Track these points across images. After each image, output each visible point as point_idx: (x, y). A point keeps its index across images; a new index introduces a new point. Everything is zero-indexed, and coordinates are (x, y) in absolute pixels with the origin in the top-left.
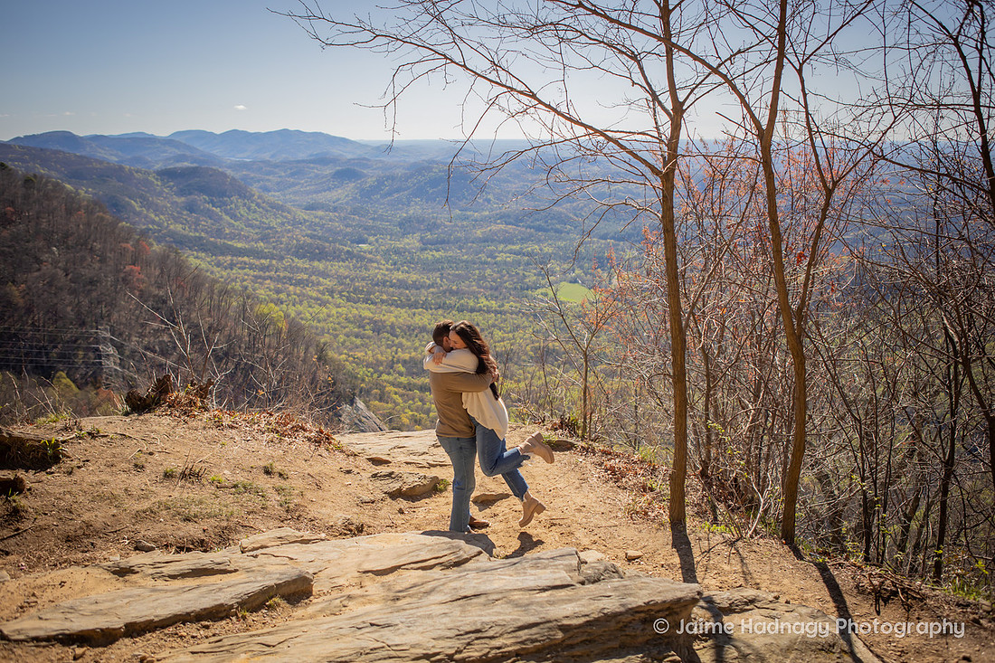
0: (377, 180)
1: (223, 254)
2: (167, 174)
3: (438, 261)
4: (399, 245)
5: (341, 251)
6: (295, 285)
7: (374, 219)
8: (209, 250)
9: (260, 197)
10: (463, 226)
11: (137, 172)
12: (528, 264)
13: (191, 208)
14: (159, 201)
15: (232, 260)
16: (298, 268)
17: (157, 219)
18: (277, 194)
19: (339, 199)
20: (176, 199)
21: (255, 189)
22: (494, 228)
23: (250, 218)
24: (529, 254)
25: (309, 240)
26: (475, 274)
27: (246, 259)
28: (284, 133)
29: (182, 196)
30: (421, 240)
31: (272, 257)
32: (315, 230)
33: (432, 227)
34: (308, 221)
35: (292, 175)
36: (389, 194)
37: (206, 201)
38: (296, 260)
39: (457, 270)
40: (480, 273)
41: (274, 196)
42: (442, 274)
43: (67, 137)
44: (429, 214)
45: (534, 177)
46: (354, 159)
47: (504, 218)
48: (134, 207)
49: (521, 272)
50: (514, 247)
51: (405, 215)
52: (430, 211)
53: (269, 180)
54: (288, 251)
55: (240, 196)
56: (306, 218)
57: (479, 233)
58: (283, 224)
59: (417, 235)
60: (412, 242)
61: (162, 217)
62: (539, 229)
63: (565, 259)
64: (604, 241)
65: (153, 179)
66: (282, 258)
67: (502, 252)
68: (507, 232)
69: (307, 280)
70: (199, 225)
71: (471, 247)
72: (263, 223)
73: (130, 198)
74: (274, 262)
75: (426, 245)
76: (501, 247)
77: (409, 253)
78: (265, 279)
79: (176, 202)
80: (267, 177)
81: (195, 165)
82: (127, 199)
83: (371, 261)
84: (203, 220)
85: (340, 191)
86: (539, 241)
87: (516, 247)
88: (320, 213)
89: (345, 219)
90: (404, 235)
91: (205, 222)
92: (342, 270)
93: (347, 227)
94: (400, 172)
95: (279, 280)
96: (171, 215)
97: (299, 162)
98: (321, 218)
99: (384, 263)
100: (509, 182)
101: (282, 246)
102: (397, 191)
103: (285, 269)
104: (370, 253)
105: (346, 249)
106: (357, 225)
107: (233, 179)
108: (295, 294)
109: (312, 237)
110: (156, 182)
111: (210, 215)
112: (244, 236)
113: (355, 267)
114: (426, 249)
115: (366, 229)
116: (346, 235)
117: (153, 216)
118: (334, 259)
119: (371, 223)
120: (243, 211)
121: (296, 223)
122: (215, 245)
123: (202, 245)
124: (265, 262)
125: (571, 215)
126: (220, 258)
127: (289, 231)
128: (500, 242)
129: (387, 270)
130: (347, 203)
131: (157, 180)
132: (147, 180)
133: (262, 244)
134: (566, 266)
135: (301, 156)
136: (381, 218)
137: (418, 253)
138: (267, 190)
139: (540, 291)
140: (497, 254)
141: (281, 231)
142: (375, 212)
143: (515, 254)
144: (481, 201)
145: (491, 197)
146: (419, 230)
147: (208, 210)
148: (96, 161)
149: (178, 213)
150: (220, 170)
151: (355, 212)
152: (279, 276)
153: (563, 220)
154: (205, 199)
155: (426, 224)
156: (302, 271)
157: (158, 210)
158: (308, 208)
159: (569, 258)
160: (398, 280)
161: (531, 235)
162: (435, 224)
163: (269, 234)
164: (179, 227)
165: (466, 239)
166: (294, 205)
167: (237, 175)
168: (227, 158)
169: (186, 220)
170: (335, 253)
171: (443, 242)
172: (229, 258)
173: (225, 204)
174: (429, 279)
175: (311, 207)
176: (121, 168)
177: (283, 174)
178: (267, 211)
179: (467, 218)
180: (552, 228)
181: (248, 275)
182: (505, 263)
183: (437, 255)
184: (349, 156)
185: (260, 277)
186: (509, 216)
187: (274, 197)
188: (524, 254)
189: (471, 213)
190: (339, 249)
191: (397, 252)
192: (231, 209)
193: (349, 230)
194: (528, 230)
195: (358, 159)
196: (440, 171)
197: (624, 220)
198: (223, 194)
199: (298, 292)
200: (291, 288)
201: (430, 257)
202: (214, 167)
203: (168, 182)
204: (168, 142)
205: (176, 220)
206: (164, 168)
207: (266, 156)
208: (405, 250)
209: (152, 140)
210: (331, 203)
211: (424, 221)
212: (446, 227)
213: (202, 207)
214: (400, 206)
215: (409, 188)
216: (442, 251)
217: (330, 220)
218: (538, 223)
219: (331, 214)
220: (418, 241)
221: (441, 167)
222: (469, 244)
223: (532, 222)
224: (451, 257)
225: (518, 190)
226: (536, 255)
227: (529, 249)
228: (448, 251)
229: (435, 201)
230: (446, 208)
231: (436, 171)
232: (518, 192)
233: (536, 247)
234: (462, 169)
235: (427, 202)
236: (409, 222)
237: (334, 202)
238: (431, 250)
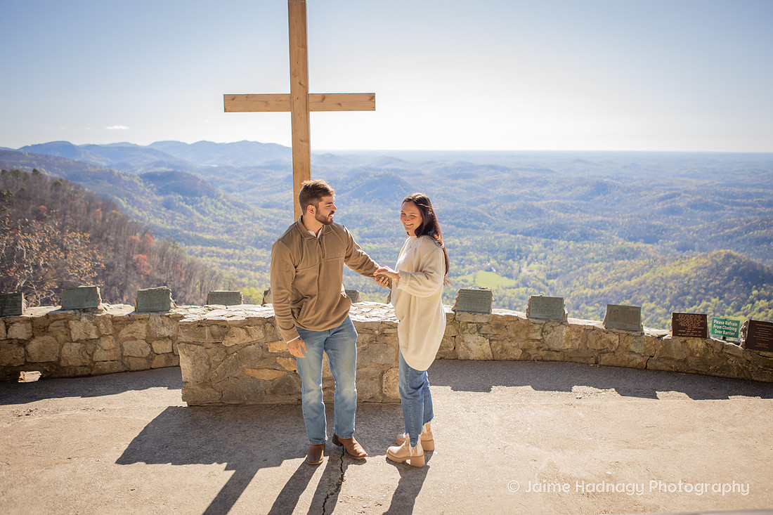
1: (194, 244)
2: (149, 177)
3: (374, 252)
6: (255, 271)
8: (183, 240)
9: (225, 197)
10: (395, 223)
11: (124, 175)
13: (168, 205)
14: (142, 200)
15: (202, 250)
16: (257, 257)
17: (140, 214)
18: (238, 194)
19: (290, 199)
20: (155, 197)
21: (220, 190)
23: (217, 214)
24: (451, 247)
25: (266, 234)
27: (213, 248)
28: (244, 144)
29: (161, 195)
30: (360, 234)
31: (236, 247)
32: (271, 225)
33: (369, 223)
34: (265, 217)
35: (251, 178)
37: (180, 200)
38: (255, 249)
39: (391, 259)
41: (235, 196)
43: (66, 147)
44: (366, 212)
48: (121, 204)
51: (346, 213)
52: (367, 210)
53: (232, 183)
54: (249, 242)
55: (209, 196)
56: (263, 214)
58: (244, 219)
59: (356, 230)
61: (144, 212)
62: (459, 225)
63: (481, 251)
64: (514, 236)
65: (137, 182)
66: (243, 248)
69: (264, 267)
70: (174, 220)
72: (228, 218)
73: (118, 196)
74: (237, 251)
75: (364, 238)
78: (229, 265)
79: (155, 200)
80: (231, 180)
81: (171, 170)
82: (116, 198)
84: (178, 216)
85: (291, 192)
86: (459, 236)
88: (275, 210)
91: (180, 218)
94: (341, 177)
95: (241, 266)
96: (152, 211)
97: (256, 167)
98: (276, 215)
100: (433, 185)
101: (243, 238)
103: (247, 257)
107: (203, 181)
108: (255, 278)
109: (268, 230)
110: (139, 184)
111: (184, 211)
112: (212, 229)
114: (364, 242)
117: (137, 211)
120: (211, 208)
121: (255, 219)
122: (188, 237)
123: (177, 236)
124: (231, 251)
125: (486, 214)
126: (193, 247)
127: (249, 225)
131: (140, 182)
132: (132, 181)
133: (227, 236)
134: (482, 257)
135: (259, 163)
138: (230, 191)
139: (460, 278)
141: (243, 226)
146: (357, 225)
147: (182, 207)
148: (91, 165)
149: (158, 209)
150: (192, 174)
152: (241, 263)
153: (479, 218)
154: (179, 198)
155: (364, 220)
156: (261, 259)
157: (141, 206)
158: (263, 207)
159: (485, 250)
161: (452, 231)
162: (371, 220)
163: (233, 228)
164: (158, 221)
165: (397, 233)
166: (253, 204)
167: (206, 179)
168: (197, 165)
169: (164, 215)
171: (378, 236)
172: (200, 247)
173: (196, 202)
175: (267, 206)
176: (111, 172)
177: (244, 178)
178: (231, 208)
180: (470, 225)
181: (216, 262)
183: (374, 246)
185: (225, 264)
187: (237, 196)
192: (201, 206)
194: (450, 226)
196: (375, 176)
197: (531, 218)
198: (194, 194)
199: (258, 277)
200: (252, 273)
201: (367, 248)
202: (188, 172)
203: (149, 183)
204: (149, 150)
205: (156, 215)
206: (146, 172)
207: (229, 163)
209: (135, 148)
210: (284, 203)
211: (361, 218)
212: (380, 223)
213: (177, 205)
214: (342, 205)
215: (349, 190)
216: (378, 243)
217: (283, 217)
218: (458, 220)
219: (284, 211)
220: (357, 235)
221: (376, 173)
222: (401, 238)
223: (453, 220)
224: (385, 248)
225: (441, 192)
226: (457, 247)
227: (451, 242)
228: (382, 243)
229: (371, 201)
230: (381, 207)
231: (373, 176)
232: (440, 194)
233: (457, 240)
234: (393, 175)
235: (364, 202)
236: (350, 218)
237: (286, 202)
238: (368, 243)
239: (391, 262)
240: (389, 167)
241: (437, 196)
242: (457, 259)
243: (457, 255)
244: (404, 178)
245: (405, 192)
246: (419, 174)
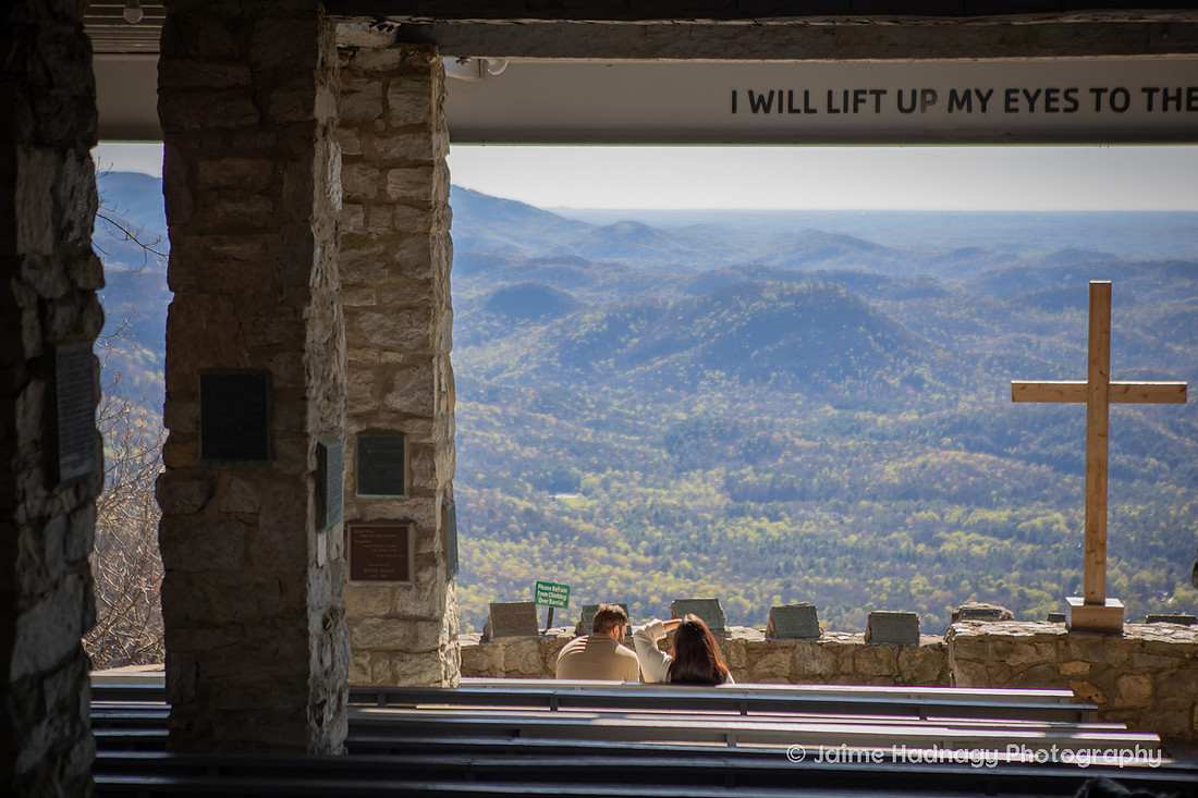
0: (609, 320)
3: (774, 548)
4: (667, 498)
5: (508, 510)
7: (597, 425)
10: (845, 452)
12: (1033, 564)
19: (499, 370)
22: (934, 458)
24: (1033, 537)
26: (880, 589)
30: (729, 486)
33: (761, 451)
36: (641, 357)
39: (830, 573)
40: (895, 586)
42: (787, 585)
44: (749, 415)
45: (1050, 318)
46: (544, 260)
47: (964, 431)
49: (1015, 589)
50: (991, 515)
51: (683, 416)
52: (752, 407)
57: (891, 472)
59: (717, 473)
60: (702, 490)
67: (957, 526)
68: (970, 470)
71: (869, 512)
75: (741, 499)
76: (955, 513)
77: (696, 522)
83: (590, 540)
84: (142, 417)
85: (505, 346)
87: (1000, 516)
89: (519, 421)
90: (680, 471)
92: (510, 564)
93: (523, 443)
94: (669, 297)
99: (625, 546)
102: (664, 349)
104: (588, 517)
105: (523, 504)
106: (551, 440)
113: (546, 555)
114: (741, 513)
115: (578, 450)
116: (520, 466)
118: (489, 532)
119: (588, 435)
128: (954, 499)
129: (635, 566)
130: (525, 379)
136: (617, 423)
137: (720, 523)
140: (942, 534)
142: (601, 406)
143: (995, 533)
144: (895, 382)
145: (923, 370)
146: (721, 458)
151: (545, 404)
154: (143, 356)
160: (665, 597)
161: (1042, 483)
162: (766, 442)
165: (854, 488)
170: (492, 514)
171: (789, 494)
174: (750, 597)
179: (855, 429)
182: (968, 559)
183: (774, 529)
184: (531, 252)
186: (976, 428)
188: (1021, 536)
189: (869, 415)
190: (503, 506)
191: (662, 518)
193: (530, 452)
194: (1033, 468)
195: (555, 260)
196: (782, 297)
201: (753, 536)
208: (685, 514)
210: (481, 379)
211: (735, 433)
212: (797, 451)
213: (137, 380)
214: (669, 390)
215: (694, 341)
216: (788, 519)
217: (480, 424)
218: (1061, 448)
219: (481, 407)
220: (721, 491)
221: (785, 285)
222: (864, 503)
223: (1044, 445)
224: (811, 536)
225: (1002, 353)
226: (1058, 539)
227: (1037, 522)
228: (803, 519)
229: (766, 378)
230: (798, 398)
231: (775, 297)
232: (1001, 359)
233: (1058, 515)
234: (843, 292)
235: (744, 382)
236: (696, 435)
237: (489, 376)
238: (756, 517)
239: (830, 581)
240: (827, 265)
241: (988, 365)
242: (1058, 579)
243: (1058, 565)
244: (879, 305)
245: (880, 350)
246: (927, 290)
